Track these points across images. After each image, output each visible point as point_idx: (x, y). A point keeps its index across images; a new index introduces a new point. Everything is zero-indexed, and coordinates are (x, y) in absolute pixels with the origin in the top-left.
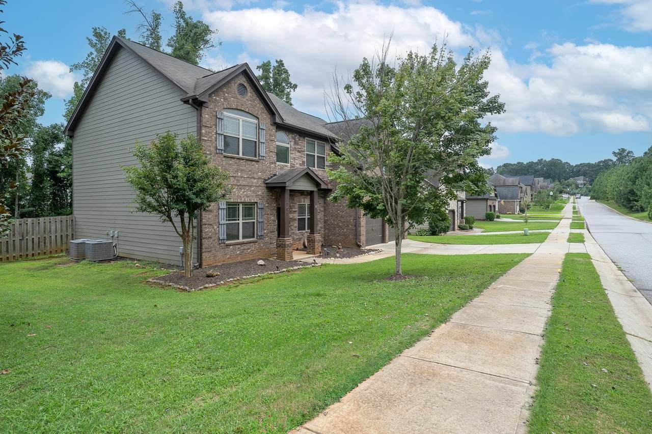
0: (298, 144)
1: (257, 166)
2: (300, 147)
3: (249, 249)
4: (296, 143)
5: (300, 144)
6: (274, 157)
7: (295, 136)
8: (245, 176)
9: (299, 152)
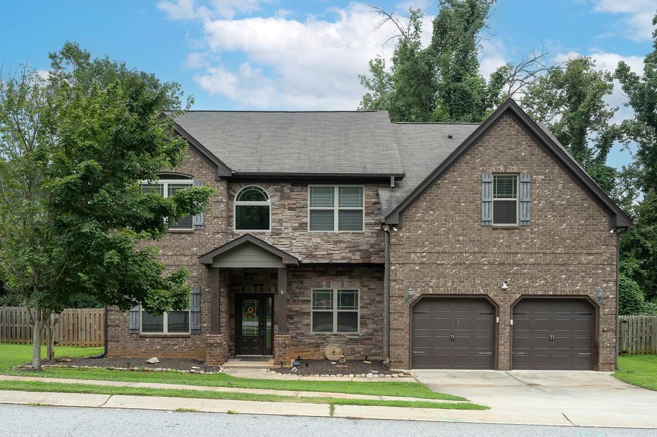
0: (289, 198)
1: (190, 239)
2: (295, 202)
3: (176, 345)
4: (282, 198)
5: (294, 197)
6: (222, 224)
7: (283, 187)
8: (170, 254)
9: (290, 209)
